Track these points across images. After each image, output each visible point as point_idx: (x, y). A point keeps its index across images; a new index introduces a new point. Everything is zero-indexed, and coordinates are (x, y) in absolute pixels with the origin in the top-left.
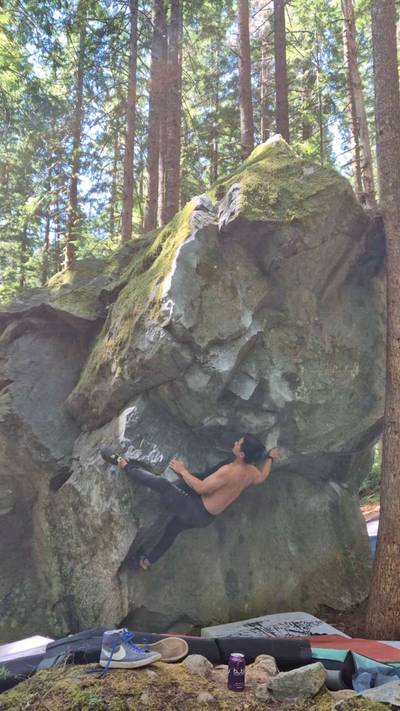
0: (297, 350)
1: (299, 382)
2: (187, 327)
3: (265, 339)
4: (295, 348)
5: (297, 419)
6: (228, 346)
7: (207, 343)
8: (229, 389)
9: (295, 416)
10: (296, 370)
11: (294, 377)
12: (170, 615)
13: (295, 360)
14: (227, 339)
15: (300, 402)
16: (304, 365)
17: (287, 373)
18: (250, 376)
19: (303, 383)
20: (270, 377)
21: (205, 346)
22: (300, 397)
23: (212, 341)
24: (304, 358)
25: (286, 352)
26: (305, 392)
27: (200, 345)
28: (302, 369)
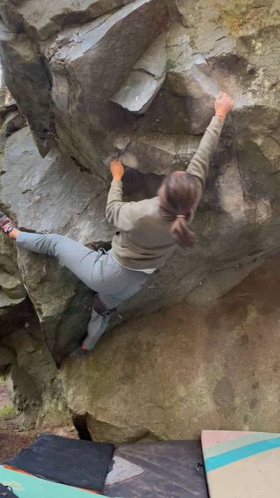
0: (248, 17)
1: (253, 72)
3: (181, 10)
4: (244, 14)
5: (259, 142)
6: (95, 24)
7: (48, 21)
8: (114, 101)
9: (255, 135)
10: (243, 51)
11: (240, 63)
12: (124, 428)
13: (241, 33)
14: (88, 12)
15: (258, 108)
16: (262, 40)
17: (221, 57)
18: (149, 73)
19: (261, 72)
20: (186, 69)
21: (44, 26)
22: (256, 100)
23: (59, 17)
24: (260, 25)
25: (225, 23)
26: (266, 90)
27: (35, 25)
28: (257, 48)
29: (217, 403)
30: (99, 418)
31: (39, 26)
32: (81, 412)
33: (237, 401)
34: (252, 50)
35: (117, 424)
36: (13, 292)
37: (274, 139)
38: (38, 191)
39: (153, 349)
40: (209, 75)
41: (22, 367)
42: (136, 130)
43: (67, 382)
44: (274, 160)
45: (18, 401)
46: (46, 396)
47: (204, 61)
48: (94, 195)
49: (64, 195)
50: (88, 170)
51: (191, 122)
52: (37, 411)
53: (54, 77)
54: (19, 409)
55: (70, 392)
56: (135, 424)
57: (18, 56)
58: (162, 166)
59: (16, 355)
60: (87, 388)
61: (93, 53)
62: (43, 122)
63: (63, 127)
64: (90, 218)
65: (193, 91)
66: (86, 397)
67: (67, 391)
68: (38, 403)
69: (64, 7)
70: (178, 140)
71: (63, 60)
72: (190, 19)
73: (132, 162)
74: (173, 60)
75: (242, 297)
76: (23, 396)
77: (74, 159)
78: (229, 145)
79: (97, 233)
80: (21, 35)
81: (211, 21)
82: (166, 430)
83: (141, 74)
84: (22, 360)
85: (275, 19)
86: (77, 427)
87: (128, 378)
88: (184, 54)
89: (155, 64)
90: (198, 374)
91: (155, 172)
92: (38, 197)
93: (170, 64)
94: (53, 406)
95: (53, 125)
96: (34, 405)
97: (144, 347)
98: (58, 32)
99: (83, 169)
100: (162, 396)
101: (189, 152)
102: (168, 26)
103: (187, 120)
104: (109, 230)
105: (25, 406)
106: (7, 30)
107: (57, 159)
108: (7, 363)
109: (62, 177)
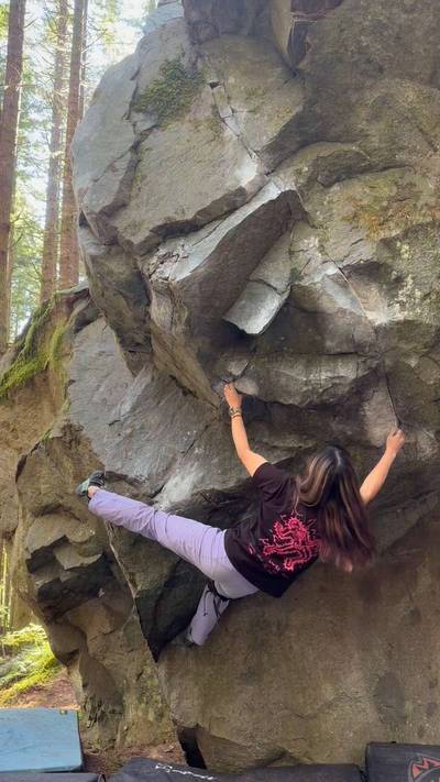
0: (390, 213)
1: (399, 280)
2: (97, 210)
3: (307, 208)
4: (386, 209)
5: (413, 362)
6: (203, 233)
7: (147, 234)
8: (228, 320)
9: (407, 355)
10: (385, 255)
11: (382, 269)
12: (249, 747)
13: (382, 235)
14: (195, 219)
15: (406, 323)
16: (407, 241)
17: (358, 264)
18: (269, 285)
19: (409, 280)
20: (316, 280)
21: (143, 239)
22: (406, 313)
23: (160, 227)
24: (406, 224)
25: (362, 222)
26: (417, 301)
27: (132, 239)
28: (403, 250)
29: (379, 710)
30: (214, 733)
31: (137, 239)
32: (190, 723)
33: (409, 706)
34: (396, 254)
35: (240, 741)
36: (84, 546)
37: (430, 358)
38: (129, 422)
39: (287, 633)
40: (344, 286)
41: (95, 655)
42: (255, 350)
43: (168, 680)
44: (435, 384)
45: (89, 707)
46: (130, 700)
47: (337, 271)
48: (202, 427)
49: (162, 428)
50: (194, 394)
51: (324, 339)
52: (118, 721)
53: (154, 297)
54: (90, 719)
55: (174, 695)
56: (266, 741)
57: (111, 273)
58: (289, 393)
59: (86, 638)
60: (196, 690)
61: (202, 269)
62: (136, 336)
63: (163, 345)
64: (198, 457)
65: (325, 304)
66: (196, 703)
67: (169, 693)
68: (117, 709)
69: (165, 216)
70: (309, 361)
71: (167, 279)
72: (319, 217)
73: (250, 388)
74: (300, 269)
75: (408, 555)
76: (97, 699)
77: (173, 378)
78: (374, 366)
79: (207, 478)
80: (114, 249)
81: (343, 219)
82: (309, 750)
83: (260, 285)
84: (93, 645)
85: (424, 215)
86: (184, 746)
87: (252, 675)
88: (312, 262)
89: (277, 273)
90: (350, 667)
91: (281, 400)
92: (128, 431)
93: (295, 275)
94: (140, 714)
95: (148, 340)
96: (113, 712)
97: (274, 629)
98: (158, 244)
99: (186, 392)
100: (301, 700)
101: (323, 377)
102: (291, 225)
103: (318, 338)
104: (222, 473)
105: (99, 713)
106: (96, 241)
107: (153, 379)
108: (73, 648)
109: (159, 402)
